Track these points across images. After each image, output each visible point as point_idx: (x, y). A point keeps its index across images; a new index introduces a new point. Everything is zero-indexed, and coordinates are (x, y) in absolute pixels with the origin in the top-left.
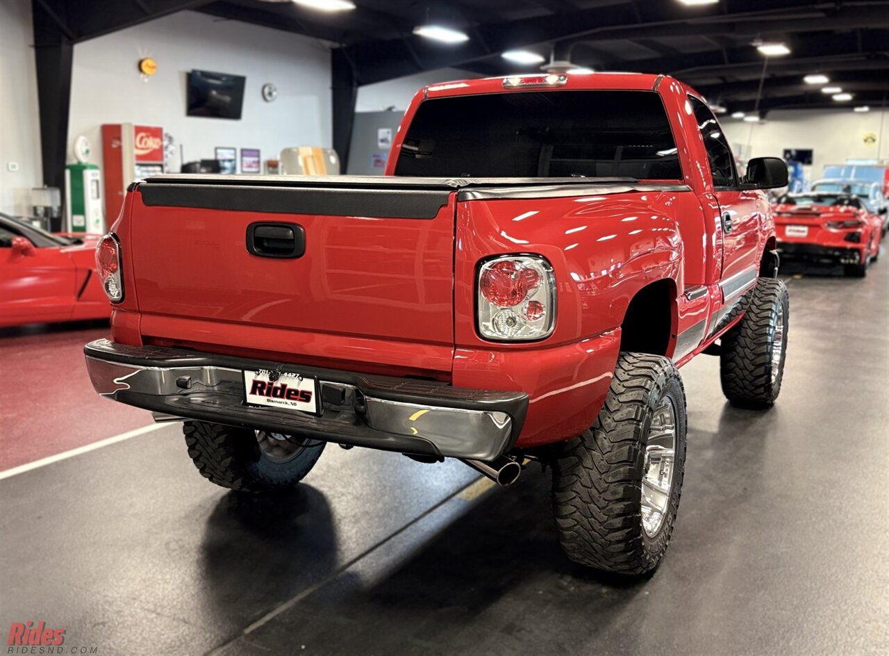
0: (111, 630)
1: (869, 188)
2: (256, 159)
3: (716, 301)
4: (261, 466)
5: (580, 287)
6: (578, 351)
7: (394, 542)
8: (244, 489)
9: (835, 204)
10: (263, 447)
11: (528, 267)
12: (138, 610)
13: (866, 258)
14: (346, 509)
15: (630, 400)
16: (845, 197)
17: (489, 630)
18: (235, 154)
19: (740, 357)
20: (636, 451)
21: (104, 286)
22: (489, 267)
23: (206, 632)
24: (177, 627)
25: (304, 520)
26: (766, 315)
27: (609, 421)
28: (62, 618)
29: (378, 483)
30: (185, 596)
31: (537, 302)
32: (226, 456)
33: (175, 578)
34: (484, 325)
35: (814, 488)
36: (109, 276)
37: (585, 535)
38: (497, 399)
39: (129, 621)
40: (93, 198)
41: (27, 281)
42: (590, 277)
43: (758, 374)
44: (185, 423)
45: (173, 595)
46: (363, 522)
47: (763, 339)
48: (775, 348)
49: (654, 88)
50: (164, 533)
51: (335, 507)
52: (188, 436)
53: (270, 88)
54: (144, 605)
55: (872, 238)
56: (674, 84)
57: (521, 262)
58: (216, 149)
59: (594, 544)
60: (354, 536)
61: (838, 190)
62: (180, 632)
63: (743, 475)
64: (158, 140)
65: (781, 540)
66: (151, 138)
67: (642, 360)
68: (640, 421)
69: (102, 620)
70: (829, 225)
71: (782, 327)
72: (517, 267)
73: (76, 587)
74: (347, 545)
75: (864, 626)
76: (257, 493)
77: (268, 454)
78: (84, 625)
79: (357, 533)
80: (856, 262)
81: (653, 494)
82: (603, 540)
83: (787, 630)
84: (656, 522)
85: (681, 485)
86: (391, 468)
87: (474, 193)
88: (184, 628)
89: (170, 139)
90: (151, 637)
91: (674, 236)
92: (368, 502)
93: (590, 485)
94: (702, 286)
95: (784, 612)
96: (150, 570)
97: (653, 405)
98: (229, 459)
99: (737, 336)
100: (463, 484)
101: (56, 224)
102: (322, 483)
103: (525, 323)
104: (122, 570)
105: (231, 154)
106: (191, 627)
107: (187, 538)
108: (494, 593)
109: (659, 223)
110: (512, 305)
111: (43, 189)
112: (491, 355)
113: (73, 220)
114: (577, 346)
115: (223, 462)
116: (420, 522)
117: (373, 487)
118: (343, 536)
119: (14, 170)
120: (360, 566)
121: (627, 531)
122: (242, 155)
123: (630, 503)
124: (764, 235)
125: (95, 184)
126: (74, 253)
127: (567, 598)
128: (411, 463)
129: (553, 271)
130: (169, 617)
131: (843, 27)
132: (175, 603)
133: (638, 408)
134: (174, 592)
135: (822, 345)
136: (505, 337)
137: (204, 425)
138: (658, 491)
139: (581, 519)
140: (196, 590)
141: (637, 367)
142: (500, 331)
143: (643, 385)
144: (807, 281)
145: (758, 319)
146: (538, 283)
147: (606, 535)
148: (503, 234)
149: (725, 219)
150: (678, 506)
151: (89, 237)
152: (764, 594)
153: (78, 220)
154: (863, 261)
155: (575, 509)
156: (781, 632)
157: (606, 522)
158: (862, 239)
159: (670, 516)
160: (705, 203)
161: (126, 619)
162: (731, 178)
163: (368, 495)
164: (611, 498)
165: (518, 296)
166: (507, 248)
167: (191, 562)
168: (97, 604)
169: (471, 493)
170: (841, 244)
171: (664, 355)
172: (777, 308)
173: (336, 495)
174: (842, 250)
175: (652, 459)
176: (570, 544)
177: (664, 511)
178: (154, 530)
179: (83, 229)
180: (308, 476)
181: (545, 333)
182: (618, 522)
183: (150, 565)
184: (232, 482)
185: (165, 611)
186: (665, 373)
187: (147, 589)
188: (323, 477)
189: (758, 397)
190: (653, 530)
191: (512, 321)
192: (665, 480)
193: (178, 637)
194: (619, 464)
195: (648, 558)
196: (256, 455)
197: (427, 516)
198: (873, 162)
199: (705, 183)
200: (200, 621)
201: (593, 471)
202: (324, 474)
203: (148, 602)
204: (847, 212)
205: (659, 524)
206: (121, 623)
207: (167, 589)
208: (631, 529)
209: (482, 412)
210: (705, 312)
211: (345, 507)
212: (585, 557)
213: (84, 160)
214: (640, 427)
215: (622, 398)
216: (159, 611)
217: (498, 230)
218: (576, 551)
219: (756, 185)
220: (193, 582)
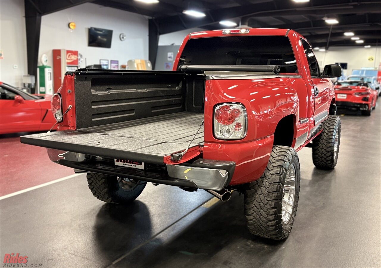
0: (55, 262)
1: (371, 79)
2: (117, 65)
3: (312, 124)
4: (119, 192)
5: (256, 117)
6: (255, 145)
7: (176, 226)
8: (112, 202)
9: (358, 85)
10: (120, 184)
11: (235, 108)
12: (67, 254)
13: (371, 108)
14: (155, 211)
15: (277, 165)
16: (362, 82)
17: (217, 263)
18: (108, 62)
19: (321, 148)
20: (280, 187)
21: (54, 115)
22: (219, 108)
23: (96, 263)
24: (84, 261)
25: (137, 216)
26: (331, 131)
27: (268, 174)
28: (34, 257)
29: (169, 200)
30: (87, 247)
31: (239, 123)
32: (105, 188)
33: (83, 240)
34: (217, 133)
35: (353, 204)
36: (57, 111)
37: (258, 223)
38: (222, 164)
39: (63, 258)
40: (49, 80)
41: (21, 114)
42: (260, 113)
43: (328, 155)
44: (88, 174)
45: (82, 247)
46: (163, 217)
47: (330, 141)
48: (335, 144)
49: (286, 35)
50: (78, 221)
51: (151, 210)
52: (89, 179)
53: (123, 35)
54: (69, 251)
55: (373, 100)
56: (294, 33)
57: (232, 106)
58: (100, 60)
59: (262, 227)
60: (159, 223)
61: (358, 79)
62: (85, 263)
63: (323, 198)
64: (76, 56)
65: (340, 226)
66: (73, 55)
67: (282, 149)
68: (281, 174)
69: (51, 258)
70: (355, 94)
71: (338, 136)
72: (231, 108)
73: (41, 244)
74: (156, 226)
75: (377, 263)
76: (117, 204)
77: (122, 187)
78: (44, 260)
79: (160, 221)
80: (367, 109)
81: (286, 206)
82: (265, 225)
83: (344, 264)
84: (287, 217)
85: (298, 202)
86: (174, 194)
87: (213, 76)
88: (87, 261)
89: (81, 56)
90: (73, 265)
91: (295, 97)
92: (165, 208)
93: (260, 202)
94: (306, 118)
95: (342, 257)
96: (72, 236)
97: (287, 168)
98: (106, 189)
99: (319, 139)
100: (205, 201)
101: (33, 91)
102: (145, 200)
103: (234, 132)
104: (60, 236)
105: (106, 62)
106: (90, 261)
107: (88, 223)
108: (219, 248)
109: (288, 91)
110: (229, 124)
111: (28, 76)
112: (219, 145)
113: (40, 89)
114: (255, 142)
115: (103, 191)
116: (187, 217)
117: (167, 202)
118: (154, 222)
119: (15, 68)
120: (162, 235)
121: (276, 221)
122: (111, 63)
123: (277, 209)
124: (331, 97)
125: (49, 74)
126: (41, 103)
127: (250, 250)
128: (183, 192)
129: (246, 110)
130: (80, 257)
131: (360, 12)
132: (83, 251)
133: (281, 169)
134: (82, 246)
135: (353, 144)
136: (226, 138)
137: (96, 175)
138: (288, 204)
139: (256, 216)
140: (92, 245)
141: (280, 151)
142: (223, 135)
143: (283, 159)
144: (346, 117)
145: (328, 132)
146: (240, 115)
147: (267, 223)
148: (225, 94)
149: (315, 90)
150: (296, 211)
151: (47, 96)
152: (333, 249)
153: (42, 89)
154: (369, 109)
155: (254, 212)
156: (341, 265)
157: (267, 217)
158: (369, 100)
159: (293, 215)
160: (307, 84)
161: (62, 257)
162: (317, 73)
163: (164, 205)
164: (269, 207)
165: (231, 120)
166: (226, 100)
167: (90, 233)
168: (49, 251)
169: (208, 205)
170: (361, 102)
171: (291, 147)
172: (336, 127)
173: (151, 205)
174: (361, 104)
175: (286, 191)
176: (251, 227)
177: (291, 213)
178: (74, 219)
179: (44, 93)
180: (139, 197)
181: (242, 137)
182: (272, 217)
183: (72, 234)
184: (107, 199)
185: (79, 254)
186: (292, 154)
187: (71, 244)
188: (145, 197)
189: (328, 165)
190: (286, 221)
191: (229, 131)
192: (291, 199)
193: (84, 265)
194: (273, 193)
195: (284, 233)
196: (117, 188)
197: (190, 214)
198: (373, 69)
199: (307, 75)
200: (94, 259)
201: (261, 196)
202: (146, 196)
203: (71, 250)
204: (363, 88)
205: (288, 218)
206: (60, 259)
207: (79, 245)
208: (277, 220)
209: (215, 170)
210: (307, 129)
211: (155, 210)
212: (257, 232)
213: (45, 64)
214: (282, 177)
215: (274, 165)
216: (76, 254)
217: (223, 92)
218: (254, 230)
219: (328, 76)
220: (90, 242)
